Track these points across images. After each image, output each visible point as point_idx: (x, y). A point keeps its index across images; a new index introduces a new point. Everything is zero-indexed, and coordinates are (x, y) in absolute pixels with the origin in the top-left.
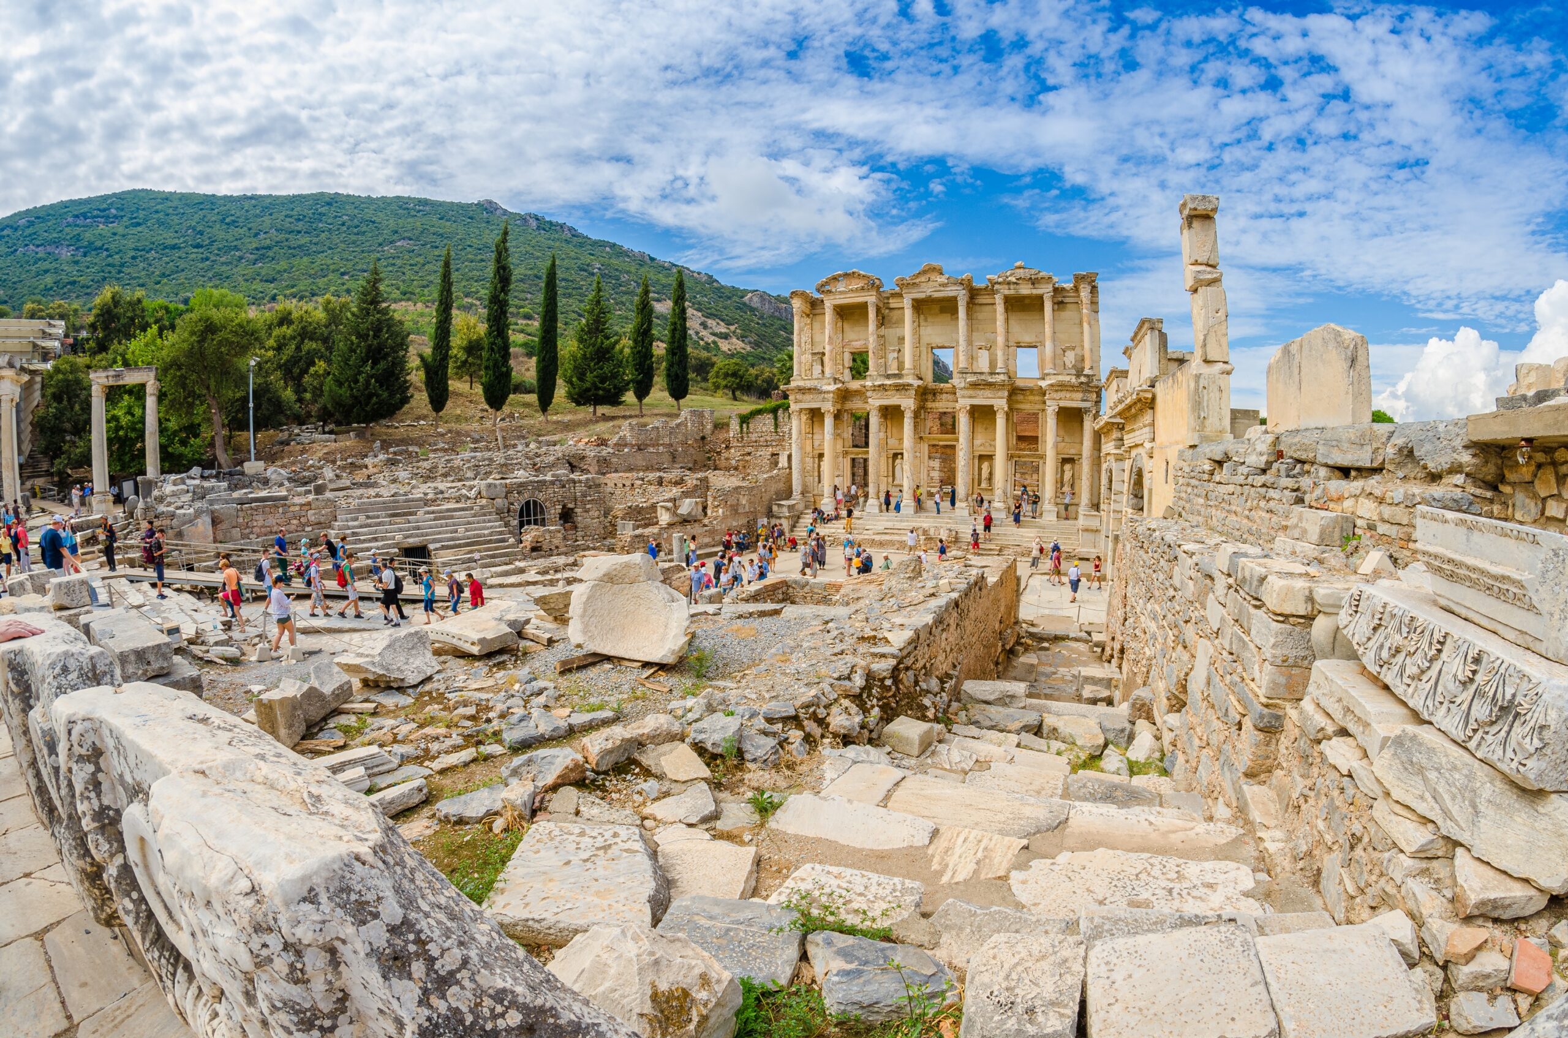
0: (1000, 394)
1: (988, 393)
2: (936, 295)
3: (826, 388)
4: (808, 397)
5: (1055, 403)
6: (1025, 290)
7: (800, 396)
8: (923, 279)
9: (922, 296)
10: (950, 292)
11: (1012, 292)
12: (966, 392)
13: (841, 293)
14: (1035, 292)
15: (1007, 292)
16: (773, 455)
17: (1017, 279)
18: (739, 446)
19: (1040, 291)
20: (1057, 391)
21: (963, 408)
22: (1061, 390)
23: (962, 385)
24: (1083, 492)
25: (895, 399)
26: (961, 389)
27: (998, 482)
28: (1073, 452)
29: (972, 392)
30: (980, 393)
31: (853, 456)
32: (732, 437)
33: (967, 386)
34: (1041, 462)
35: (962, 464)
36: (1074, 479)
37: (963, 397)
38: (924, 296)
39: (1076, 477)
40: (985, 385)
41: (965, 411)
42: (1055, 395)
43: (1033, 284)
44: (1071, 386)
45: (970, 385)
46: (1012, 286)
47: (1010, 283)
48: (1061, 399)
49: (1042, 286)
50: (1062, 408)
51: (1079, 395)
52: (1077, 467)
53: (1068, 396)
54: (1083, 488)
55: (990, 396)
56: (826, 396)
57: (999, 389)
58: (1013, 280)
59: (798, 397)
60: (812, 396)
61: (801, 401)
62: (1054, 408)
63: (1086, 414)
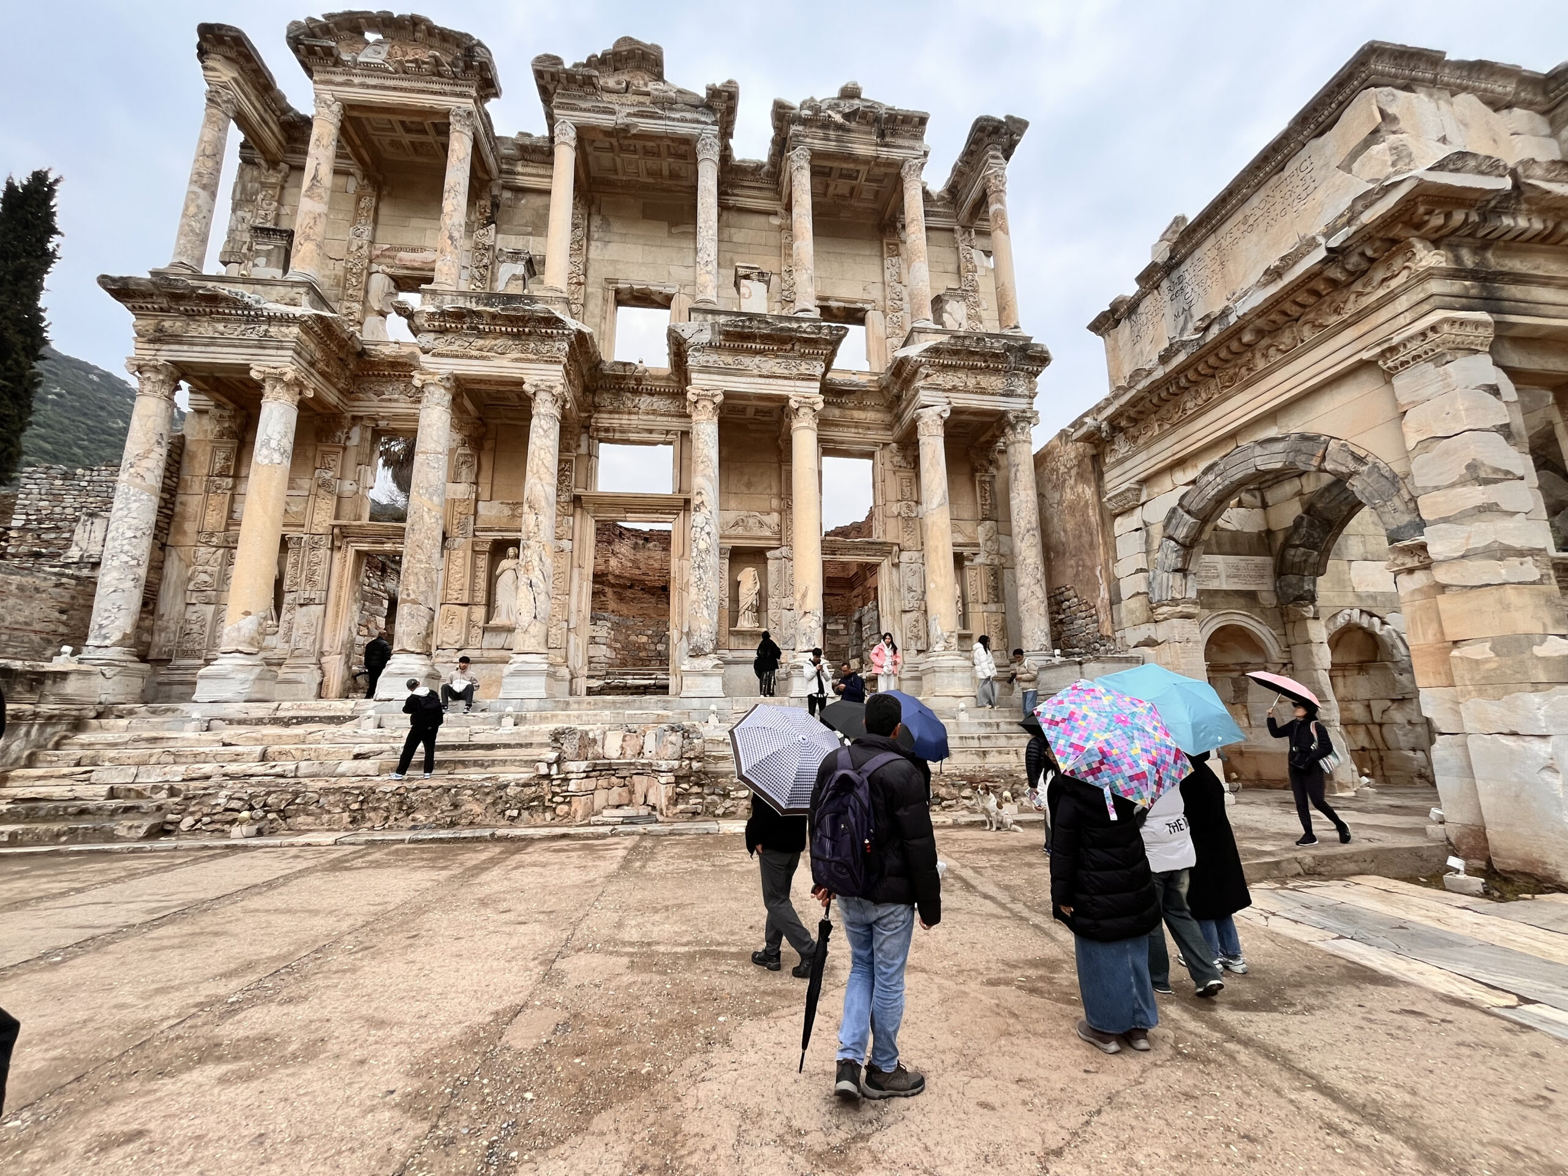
0: (804, 368)
2: (646, 125)
4: (205, 329)
5: (941, 398)
6: (864, 147)
7: (173, 325)
8: (610, 81)
9: (605, 121)
10: (680, 123)
11: (832, 146)
12: (713, 358)
14: (884, 153)
15: (819, 145)
17: (846, 116)
18: (38, 555)
19: (896, 154)
20: (945, 368)
21: (705, 397)
22: (955, 368)
23: (706, 337)
24: (1025, 616)
25: (505, 363)
26: (701, 348)
27: (804, 596)
28: (960, 539)
29: (729, 359)
30: (748, 361)
31: (365, 547)
32: (19, 529)
33: (718, 339)
34: (886, 564)
35: (702, 545)
36: (964, 605)
37: (705, 369)
38: (611, 124)
39: (970, 598)
40: (766, 338)
41: (710, 407)
42: (939, 379)
43: (882, 135)
44: (983, 356)
45: (728, 335)
46: (832, 134)
47: (827, 124)
48: (954, 389)
49: (900, 142)
50: (955, 411)
51: (996, 382)
52: (969, 574)
53: (971, 382)
54: (1023, 608)
55: (779, 371)
56: (273, 330)
57: (803, 356)
58: (838, 118)
59: (167, 324)
60: (220, 327)
61: (176, 339)
62: (938, 409)
63: (1013, 427)
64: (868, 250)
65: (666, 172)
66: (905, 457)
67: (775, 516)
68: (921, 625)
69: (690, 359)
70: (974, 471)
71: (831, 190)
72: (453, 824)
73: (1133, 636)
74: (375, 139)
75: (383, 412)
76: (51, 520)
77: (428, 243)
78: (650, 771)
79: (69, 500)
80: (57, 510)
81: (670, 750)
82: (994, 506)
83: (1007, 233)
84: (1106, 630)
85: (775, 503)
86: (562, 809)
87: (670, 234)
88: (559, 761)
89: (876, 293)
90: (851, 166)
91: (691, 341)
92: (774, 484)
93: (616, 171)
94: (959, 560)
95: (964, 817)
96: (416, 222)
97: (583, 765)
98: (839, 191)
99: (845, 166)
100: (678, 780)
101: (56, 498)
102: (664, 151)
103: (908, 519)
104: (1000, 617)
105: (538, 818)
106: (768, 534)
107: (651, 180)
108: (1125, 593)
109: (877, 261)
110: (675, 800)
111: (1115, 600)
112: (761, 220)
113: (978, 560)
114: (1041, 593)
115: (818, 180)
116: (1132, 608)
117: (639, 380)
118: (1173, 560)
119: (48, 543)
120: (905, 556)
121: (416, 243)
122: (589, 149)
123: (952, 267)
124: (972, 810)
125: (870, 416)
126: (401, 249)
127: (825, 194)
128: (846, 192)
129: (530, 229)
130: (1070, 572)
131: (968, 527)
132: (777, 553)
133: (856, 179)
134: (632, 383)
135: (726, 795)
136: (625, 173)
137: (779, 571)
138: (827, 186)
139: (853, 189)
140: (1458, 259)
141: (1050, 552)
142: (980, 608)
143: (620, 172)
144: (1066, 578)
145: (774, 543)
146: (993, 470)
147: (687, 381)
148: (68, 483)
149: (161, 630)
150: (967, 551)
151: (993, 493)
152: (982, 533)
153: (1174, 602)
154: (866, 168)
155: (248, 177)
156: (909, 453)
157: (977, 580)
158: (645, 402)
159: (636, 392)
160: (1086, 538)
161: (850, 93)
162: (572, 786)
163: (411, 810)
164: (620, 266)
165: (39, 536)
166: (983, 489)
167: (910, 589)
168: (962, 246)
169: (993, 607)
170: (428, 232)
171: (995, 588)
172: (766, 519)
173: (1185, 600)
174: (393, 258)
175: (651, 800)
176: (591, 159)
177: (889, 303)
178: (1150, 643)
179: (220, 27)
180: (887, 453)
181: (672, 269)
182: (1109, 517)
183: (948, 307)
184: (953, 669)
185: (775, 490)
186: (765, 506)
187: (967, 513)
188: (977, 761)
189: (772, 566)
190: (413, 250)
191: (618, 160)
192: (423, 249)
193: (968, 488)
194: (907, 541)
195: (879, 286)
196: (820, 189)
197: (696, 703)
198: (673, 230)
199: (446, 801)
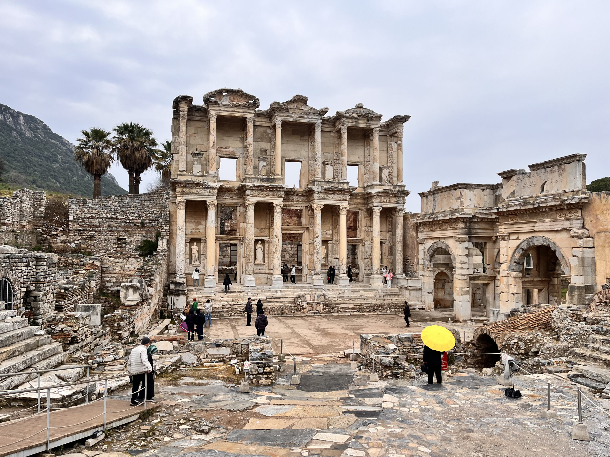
0: (344, 197)
1: (336, 197)
2: (302, 120)
3: (211, 184)
4: (194, 191)
5: (379, 204)
6: (363, 124)
7: (186, 190)
8: (292, 106)
9: (291, 119)
10: (311, 119)
11: (354, 125)
12: (321, 195)
13: (225, 106)
14: (369, 126)
15: (350, 124)
16: (119, 239)
17: (358, 116)
18: (79, 230)
19: (372, 126)
20: (381, 196)
21: (319, 207)
22: (384, 196)
23: (319, 190)
24: (397, 264)
25: (269, 198)
26: (318, 193)
27: (343, 260)
28: (382, 238)
29: (325, 196)
30: (330, 196)
31: (222, 242)
32: (72, 221)
33: (323, 191)
34: (361, 245)
35: (318, 247)
36: (382, 256)
37: (319, 199)
38: (292, 120)
39: (383, 255)
40: (335, 191)
41: (320, 209)
42: (380, 199)
43: (368, 120)
44: (392, 193)
45: (325, 190)
46: (354, 121)
47: (353, 118)
48: (383, 202)
49: (373, 122)
50: (383, 208)
51: (395, 200)
52: (384, 248)
53: (388, 200)
54: (397, 262)
55: (338, 199)
56: (211, 191)
57: (344, 194)
58: (355, 116)
59: (185, 190)
60: (198, 190)
61: (188, 194)
62: (379, 208)
63: (398, 212)
64: (361, 144)
66: (368, 213)
67: (331, 232)
68: (370, 263)
69: (315, 196)
70: (387, 217)
72: (283, 314)
73: (420, 273)
75: (224, 202)
76: (82, 218)
77: (231, 145)
78: (317, 304)
79: (86, 211)
80: (83, 214)
81: (322, 300)
82: (392, 228)
83: (402, 151)
84: (415, 270)
85: (331, 227)
86: (302, 311)
87: (301, 140)
88: (301, 302)
89: (362, 159)
90: (359, 130)
91: (315, 191)
92: (331, 222)
94: (381, 243)
95: (380, 313)
96: (226, 138)
97: (306, 302)
100: (324, 305)
101: (82, 210)
103: (368, 232)
104: (391, 260)
105: (298, 313)
106: (329, 237)
108: (420, 263)
109: (363, 148)
110: (323, 309)
111: (417, 264)
112: (328, 134)
113: (387, 243)
114: (401, 258)
116: (420, 266)
117: (294, 192)
118: (428, 259)
119: (82, 226)
120: (366, 243)
121: (227, 145)
123: (385, 149)
124: (381, 312)
125: (359, 201)
126: (222, 148)
129: (259, 140)
130: (409, 253)
131: (384, 234)
132: (331, 242)
134: (293, 193)
135: (333, 309)
137: (332, 247)
140: (466, 225)
141: (405, 246)
142: (386, 257)
144: (409, 254)
145: (330, 239)
146: (393, 216)
148: (85, 205)
149: (172, 266)
150: (383, 241)
151: (392, 223)
152: (388, 235)
153: (428, 268)
155: (175, 124)
156: (369, 212)
157: (386, 250)
158: (295, 198)
159: (293, 195)
160: (413, 246)
161: (360, 107)
162: (304, 307)
163: (274, 311)
164: (287, 152)
165: (78, 224)
166: (389, 222)
167: (367, 253)
168: (389, 142)
169: (390, 257)
170: (230, 142)
171: (391, 252)
172: (328, 232)
173: (430, 267)
174: (220, 151)
175: (318, 309)
177: (366, 163)
178: (423, 276)
179: (187, 96)
180: (362, 211)
181: (302, 152)
182: (418, 244)
183: (383, 171)
184: (378, 278)
185: (331, 223)
186: (328, 228)
187: (384, 230)
188: (382, 302)
189: (330, 246)
190: (226, 148)
192: (229, 148)
193: (385, 222)
194: (367, 238)
195: (363, 156)
197: (317, 287)
198: (302, 139)
199: (281, 310)
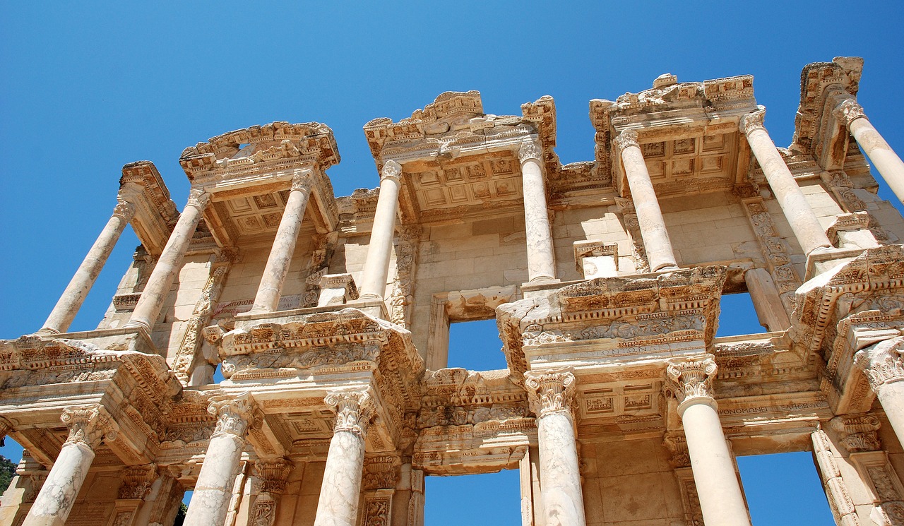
0: (679, 327)
9: (430, 156)
11: (658, 123)
12: (556, 336)
15: (644, 125)
19: (729, 115)
21: (549, 383)
23: (543, 312)
26: (539, 326)
30: (602, 332)
33: (560, 312)
37: (547, 350)
38: (434, 155)
45: (570, 305)
46: (655, 114)
55: (645, 335)
57: (673, 313)
58: (658, 101)
64: (727, 215)
65: (493, 191)
69: (526, 343)
71: (668, 168)
74: (235, 220)
87: (503, 244)
89: (750, 252)
90: (684, 136)
91: (526, 319)
93: (444, 201)
96: (258, 279)
98: (678, 169)
99: (677, 137)
102: (487, 167)
107: (480, 202)
109: (741, 222)
115: (653, 162)
117: (471, 390)
122: (417, 186)
127: (664, 175)
128: (687, 169)
133: (693, 151)
134: (463, 395)
136: (453, 201)
138: (664, 165)
139: (692, 162)
143: (448, 202)
147: (526, 367)
154: (700, 134)
158: (480, 416)
159: (469, 405)
164: (450, 281)
176: (419, 195)
191: (445, 189)
196: (658, 172)
